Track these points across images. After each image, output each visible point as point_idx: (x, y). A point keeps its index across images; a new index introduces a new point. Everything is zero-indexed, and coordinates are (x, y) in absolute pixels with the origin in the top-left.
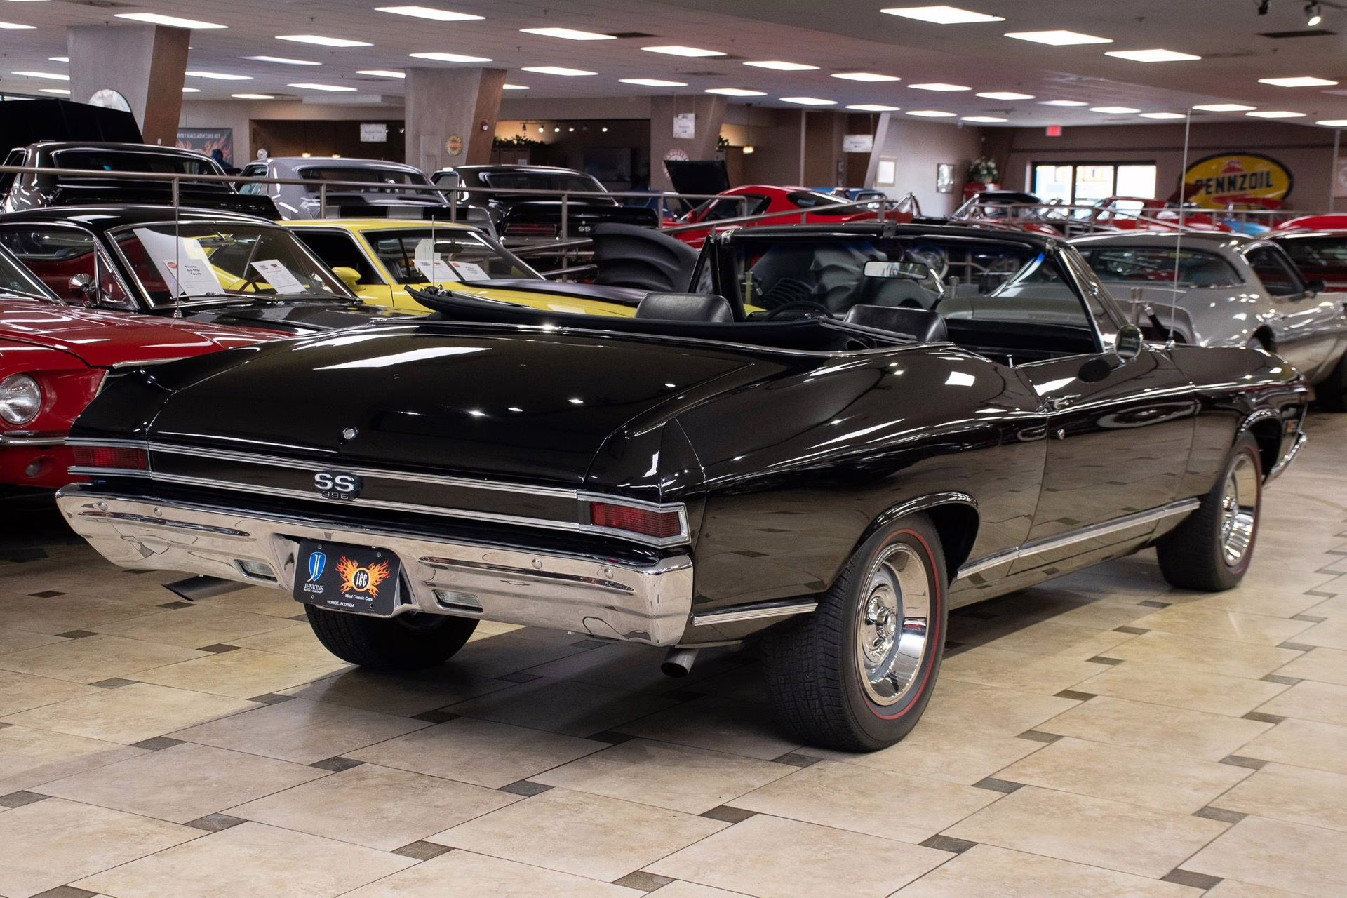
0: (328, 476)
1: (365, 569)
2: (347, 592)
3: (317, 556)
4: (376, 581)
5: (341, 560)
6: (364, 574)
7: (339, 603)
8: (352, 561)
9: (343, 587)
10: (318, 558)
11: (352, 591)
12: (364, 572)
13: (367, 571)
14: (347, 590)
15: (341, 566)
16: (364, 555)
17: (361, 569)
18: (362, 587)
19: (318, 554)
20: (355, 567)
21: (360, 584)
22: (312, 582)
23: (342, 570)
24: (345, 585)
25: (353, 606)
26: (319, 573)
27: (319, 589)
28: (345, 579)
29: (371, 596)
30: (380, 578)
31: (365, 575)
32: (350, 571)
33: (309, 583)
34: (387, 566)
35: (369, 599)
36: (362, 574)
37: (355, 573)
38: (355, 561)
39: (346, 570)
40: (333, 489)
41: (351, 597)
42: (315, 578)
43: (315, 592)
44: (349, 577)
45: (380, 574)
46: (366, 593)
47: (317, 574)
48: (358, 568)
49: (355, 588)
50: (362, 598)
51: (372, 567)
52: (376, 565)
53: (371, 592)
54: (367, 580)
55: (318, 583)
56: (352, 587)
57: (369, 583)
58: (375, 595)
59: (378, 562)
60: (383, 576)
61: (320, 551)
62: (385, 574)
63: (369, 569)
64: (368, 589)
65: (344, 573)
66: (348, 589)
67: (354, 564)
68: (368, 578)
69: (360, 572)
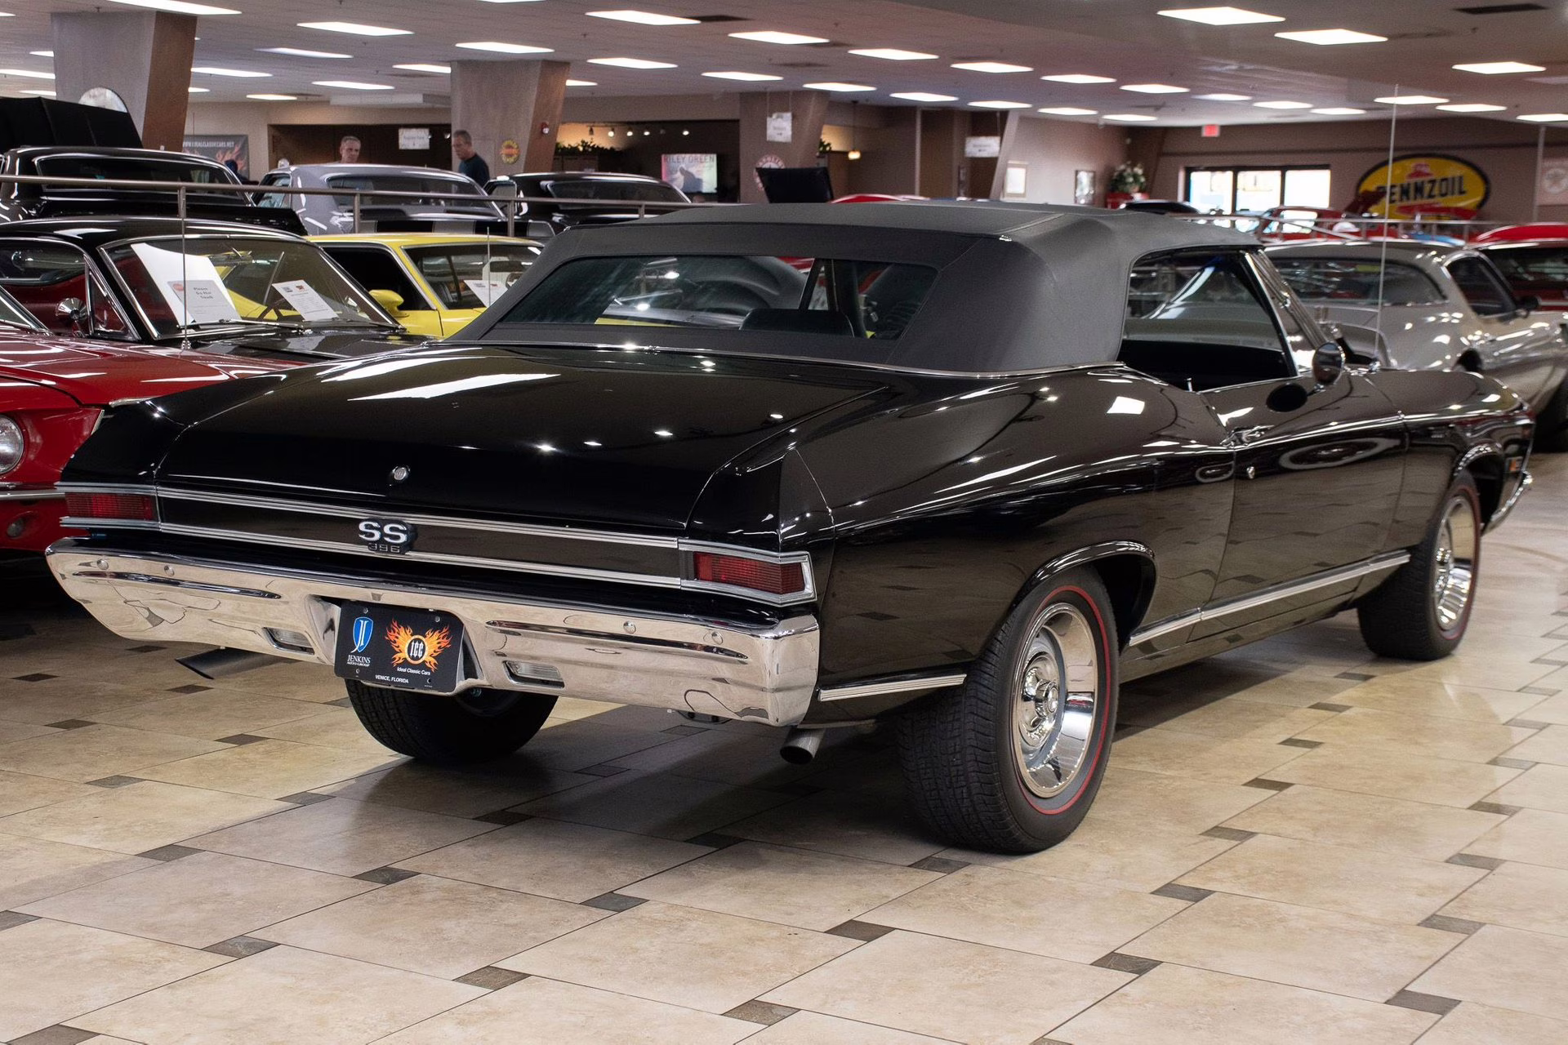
0: (375, 525)
1: (421, 637)
2: (400, 665)
3: (362, 621)
4: (435, 652)
5: (392, 626)
6: (419, 643)
7: (390, 679)
8: (405, 628)
9: (395, 659)
10: (364, 624)
11: (405, 664)
12: (420, 641)
13: (424, 639)
14: (399, 662)
15: (392, 633)
16: (419, 620)
17: (417, 637)
18: (417, 658)
19: (364, 620)
20: (409, 634)
21: (415, 655)
22: (356, 654)
23: (392, 638)
24: (397, 656)
25: (407, 681)
26: (365, 643)
27: (365, 662)
28: (397, 649)
29: (428, 669)
30: (439, 648)
31: (422, 644)
32: (403, 640)
33: (353, 654)
34: (447, 633)
35: (426, 673)
36: (417, 643)
37: (409, 642)
38: (409, 628)
39: (397, 638)
40: (381, 541)
41: (405, 670)
42: (360, 648)
43: (361, 665)
44: (401, 646)
45: (439, 643)
46: (423, 666)
47: (362, 644)
48: (412, 635)
49: (409, 659)
50: (418, 672)
51: (429, 633)
52: (434, 631)
53: (428, 665)
54: (424, 650)
55: (364, 654)
56: (405, 659)
57: (426, 653)
58: (433, 668)
59: (437, 627)
60: (443, 645)
61: (365, 615)
62: (445, 643)
63: (425, 637)
64: (424, 661)
65: (395, 642)
66: (401, 661)
67: (408, 631)
68: (424, 647)
69: (415, 640)
